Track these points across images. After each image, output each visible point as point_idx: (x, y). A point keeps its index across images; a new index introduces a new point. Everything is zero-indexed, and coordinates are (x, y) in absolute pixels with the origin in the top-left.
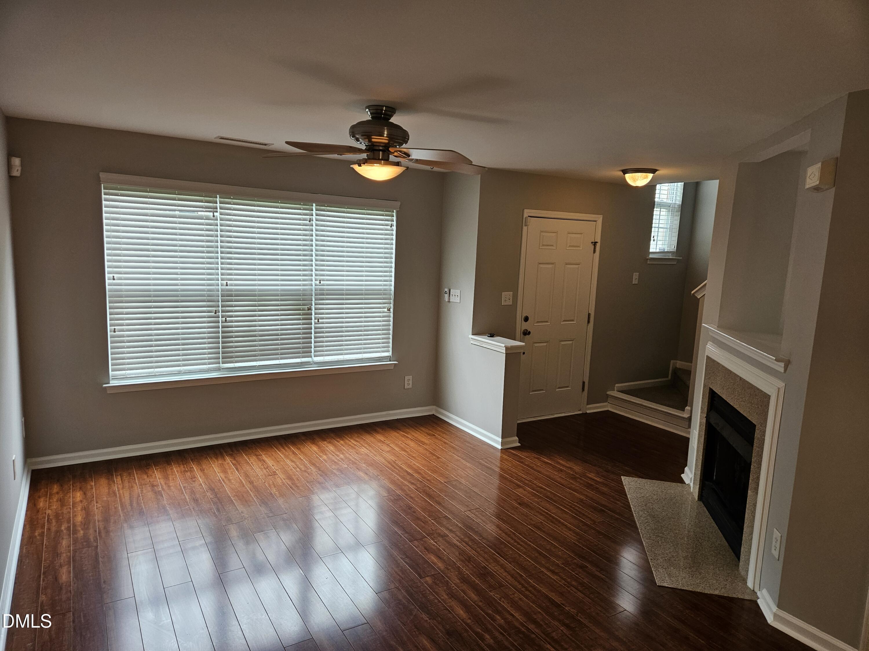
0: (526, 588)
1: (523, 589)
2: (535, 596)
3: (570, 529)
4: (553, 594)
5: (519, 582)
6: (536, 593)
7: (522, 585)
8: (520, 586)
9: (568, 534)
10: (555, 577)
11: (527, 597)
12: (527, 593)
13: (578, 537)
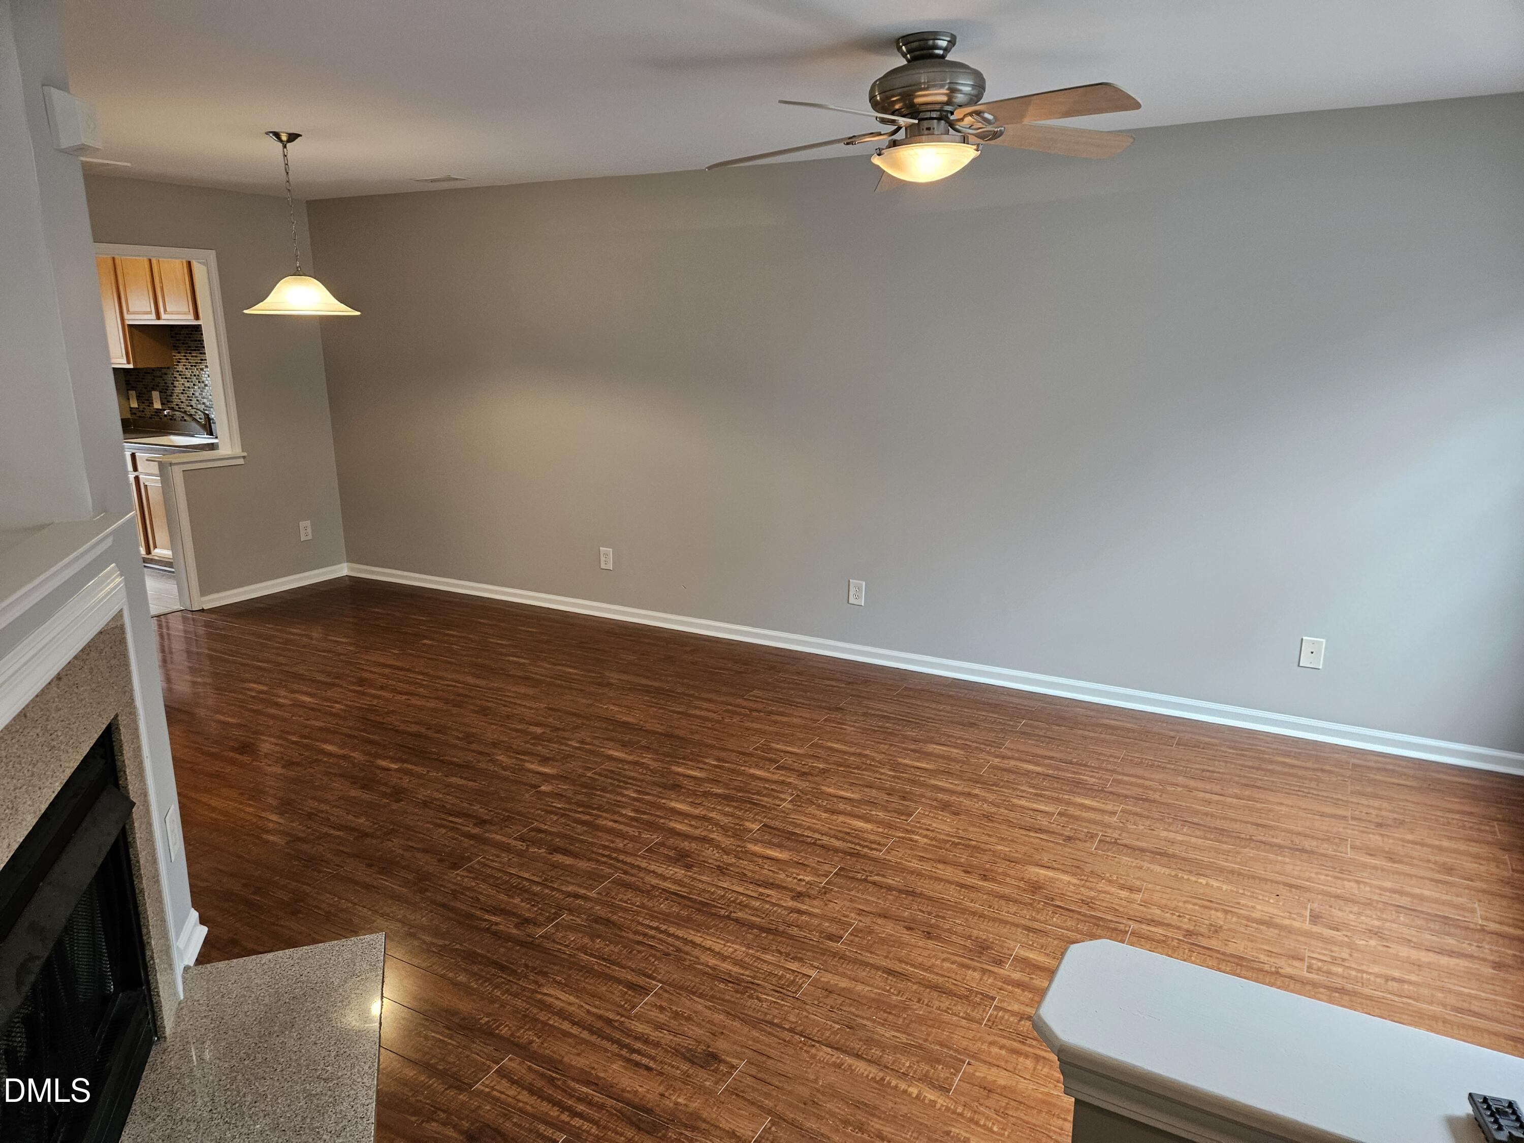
0: (612, 859)
1: (614, 855)
2: (593, 852)
3: (562, 1014)
4: (568, 863)
5: (625, 863)
6: (593, 856)
7: (618, 861)
8: (621, 857)
9: (563, 998)
10: (570, 888)
11: (605, 847)
12: (607, 853)
13: (540, 996)
